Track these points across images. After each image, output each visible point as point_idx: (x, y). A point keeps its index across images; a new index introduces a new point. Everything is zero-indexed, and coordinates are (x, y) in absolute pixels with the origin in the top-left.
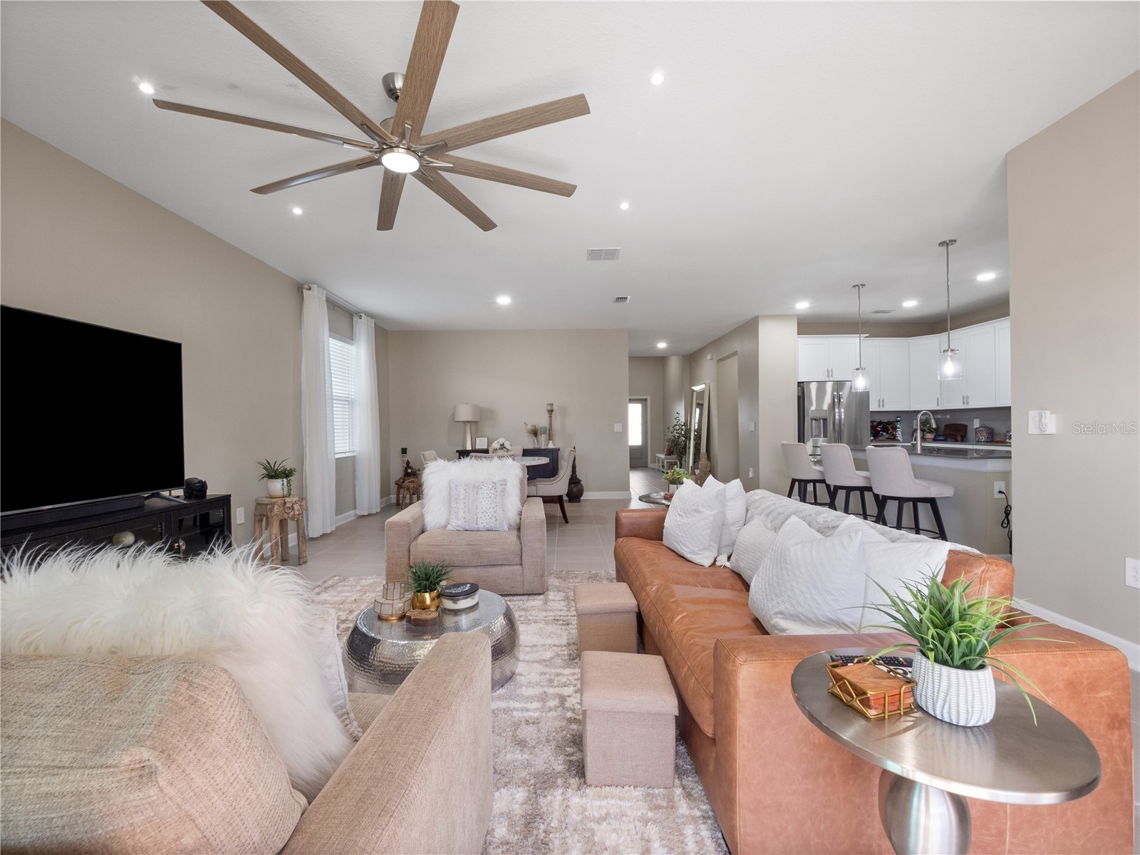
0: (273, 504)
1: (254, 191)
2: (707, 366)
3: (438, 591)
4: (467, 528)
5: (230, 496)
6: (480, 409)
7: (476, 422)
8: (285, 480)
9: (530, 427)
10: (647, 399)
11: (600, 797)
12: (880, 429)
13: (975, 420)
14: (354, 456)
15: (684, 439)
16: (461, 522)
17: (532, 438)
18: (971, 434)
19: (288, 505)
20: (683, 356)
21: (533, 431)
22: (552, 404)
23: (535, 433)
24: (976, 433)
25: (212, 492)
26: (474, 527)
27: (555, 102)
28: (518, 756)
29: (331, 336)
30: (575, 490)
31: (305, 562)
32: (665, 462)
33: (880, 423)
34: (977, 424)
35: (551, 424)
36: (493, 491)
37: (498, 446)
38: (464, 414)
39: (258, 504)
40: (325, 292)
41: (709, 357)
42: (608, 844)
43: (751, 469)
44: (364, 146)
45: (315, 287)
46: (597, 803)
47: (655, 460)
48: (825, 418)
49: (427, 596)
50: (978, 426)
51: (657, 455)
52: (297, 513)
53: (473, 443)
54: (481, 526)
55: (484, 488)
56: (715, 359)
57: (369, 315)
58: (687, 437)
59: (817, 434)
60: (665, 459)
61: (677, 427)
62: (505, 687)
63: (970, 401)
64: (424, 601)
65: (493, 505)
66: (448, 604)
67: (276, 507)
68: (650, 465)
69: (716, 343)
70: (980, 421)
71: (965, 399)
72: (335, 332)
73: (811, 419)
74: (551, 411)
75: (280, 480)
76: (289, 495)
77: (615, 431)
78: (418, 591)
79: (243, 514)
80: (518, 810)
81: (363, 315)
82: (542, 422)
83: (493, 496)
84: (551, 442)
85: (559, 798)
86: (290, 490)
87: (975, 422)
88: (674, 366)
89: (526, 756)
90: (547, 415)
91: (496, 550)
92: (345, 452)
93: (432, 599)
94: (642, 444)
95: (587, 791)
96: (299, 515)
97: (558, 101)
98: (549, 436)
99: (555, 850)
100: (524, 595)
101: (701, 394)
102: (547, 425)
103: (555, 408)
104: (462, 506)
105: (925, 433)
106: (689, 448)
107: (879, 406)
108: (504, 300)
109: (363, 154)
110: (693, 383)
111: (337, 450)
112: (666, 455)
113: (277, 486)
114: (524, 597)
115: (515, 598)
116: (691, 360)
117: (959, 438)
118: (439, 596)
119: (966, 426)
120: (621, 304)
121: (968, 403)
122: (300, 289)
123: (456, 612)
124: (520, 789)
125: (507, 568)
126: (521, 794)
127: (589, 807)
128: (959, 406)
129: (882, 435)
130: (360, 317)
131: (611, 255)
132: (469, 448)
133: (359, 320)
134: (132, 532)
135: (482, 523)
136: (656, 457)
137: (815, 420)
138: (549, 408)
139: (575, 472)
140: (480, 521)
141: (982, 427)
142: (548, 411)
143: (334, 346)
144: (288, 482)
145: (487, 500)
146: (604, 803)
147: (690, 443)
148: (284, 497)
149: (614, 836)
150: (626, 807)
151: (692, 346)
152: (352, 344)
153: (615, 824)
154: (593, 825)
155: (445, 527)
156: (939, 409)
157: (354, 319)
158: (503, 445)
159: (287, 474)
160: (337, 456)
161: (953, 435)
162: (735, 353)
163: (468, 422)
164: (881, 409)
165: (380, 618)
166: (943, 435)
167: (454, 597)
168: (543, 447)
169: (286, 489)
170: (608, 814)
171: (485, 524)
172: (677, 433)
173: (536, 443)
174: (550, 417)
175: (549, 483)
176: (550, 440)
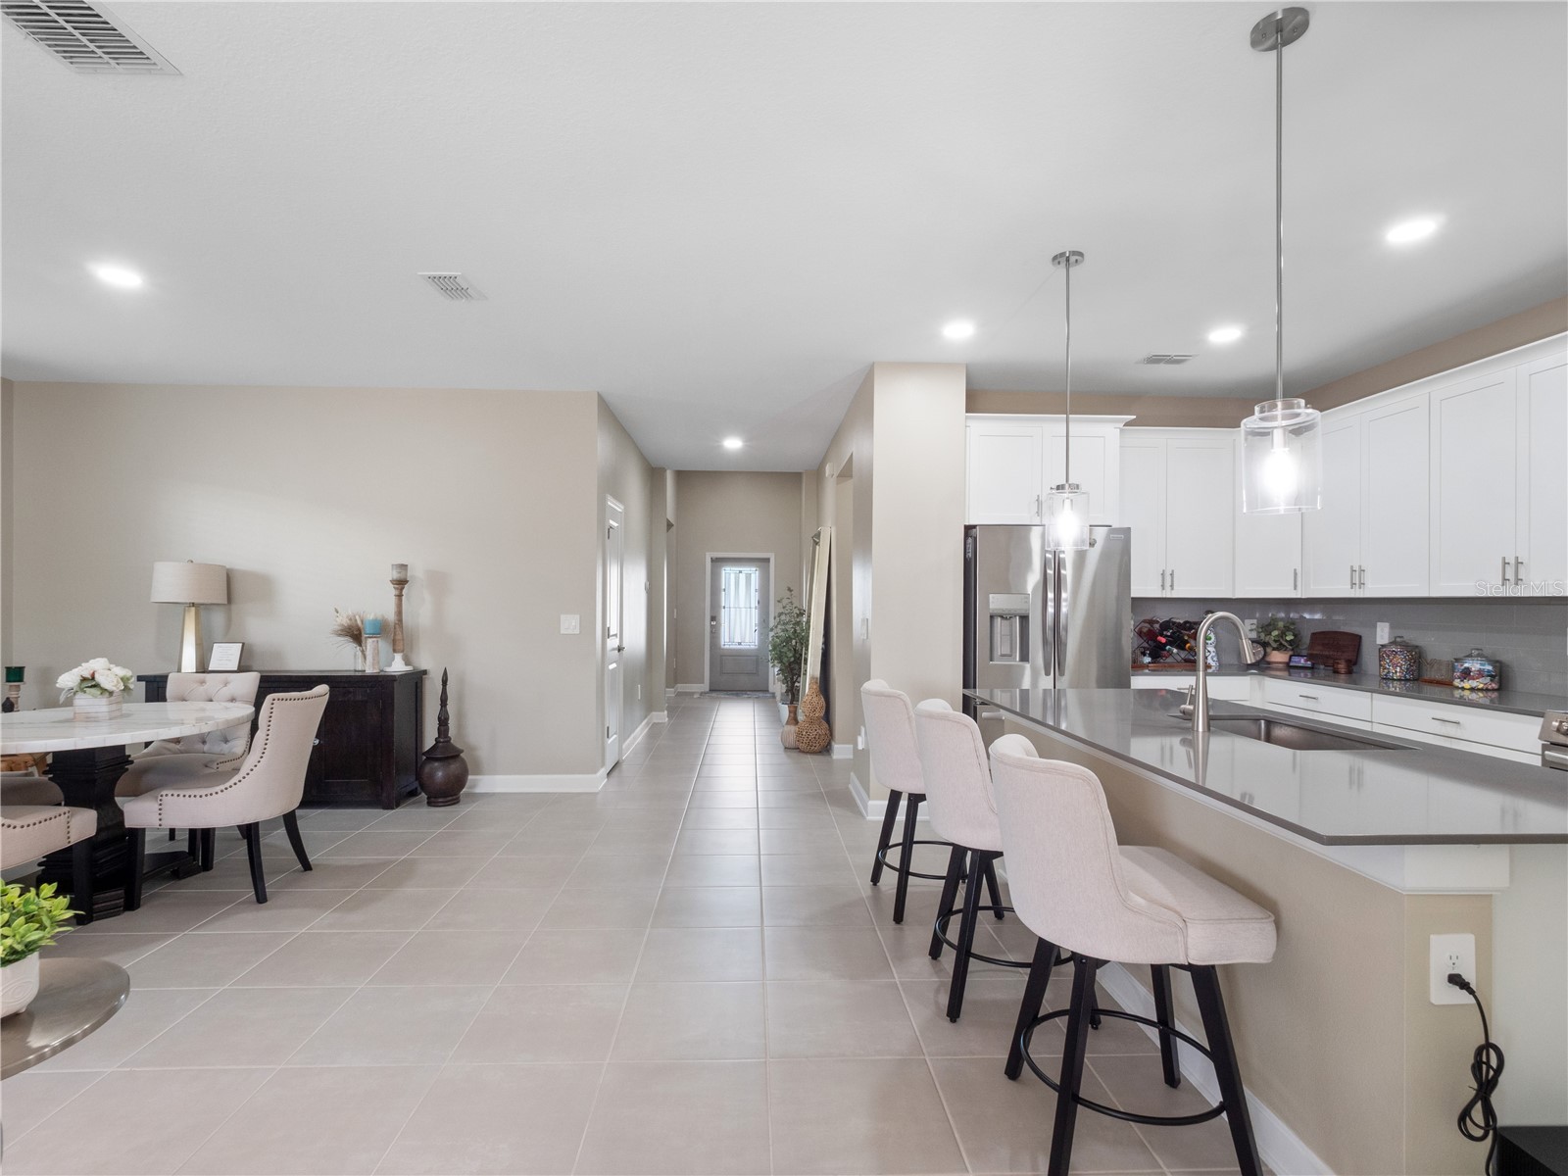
2: (828, 491)
6: (226, 575)
7: (223, 604)
10: (767, 560)
12: (1163, 640)
13: (1380, 625)
17: (349, 647)
18: (1369, 658)
21: (348, 628)
22: (404, 567)
23: (355, 634)
24: (1381, 658)
33: (1166, 625)
34: (1383, 634)
35: (399, 613)
38: (174, 584)
41: (828, 471)
48: (1023, 612)
50: (1385, 641)
56: (835, 473)
59: (1006, 651)
61: (783, 617)
63: (1368, 578)
68: (771, 687)
69: (837, 439)
70: (1391, 628)
71: (1357, 575)
73: (992, 617)
74: (401, 583)
77: (562, 632)
82: (379, 605)
84: (398, 657)
87: (1378, 630)
90: (392, 591)
94: (759, 646)
98: (394, 641)
102: (389, 615)
103: (417, 572)
105: (1269, 650)
107: (1163, 586)
108: (119, 276)
116: (818, 479)
117: (1342, 667)
119: (1360, 638)
121: (1362, 584)
128: (1342, 590)
129: (1170, 653)
132: (190, 666)
137: (1002, 617)
138: (396, 575)
139: (448, 733)
141: (1394, 643)
142: (393, 582)
156: (1299, 596)
161: (1328, 657)
162: (851, 460)
163: (191, 604)
164: (1168, 594)
166: (1310, 657)
172: (783, 631)
173: (360, 659)
174: (400, 596)
175: (203, 792)
176: (395, 651)
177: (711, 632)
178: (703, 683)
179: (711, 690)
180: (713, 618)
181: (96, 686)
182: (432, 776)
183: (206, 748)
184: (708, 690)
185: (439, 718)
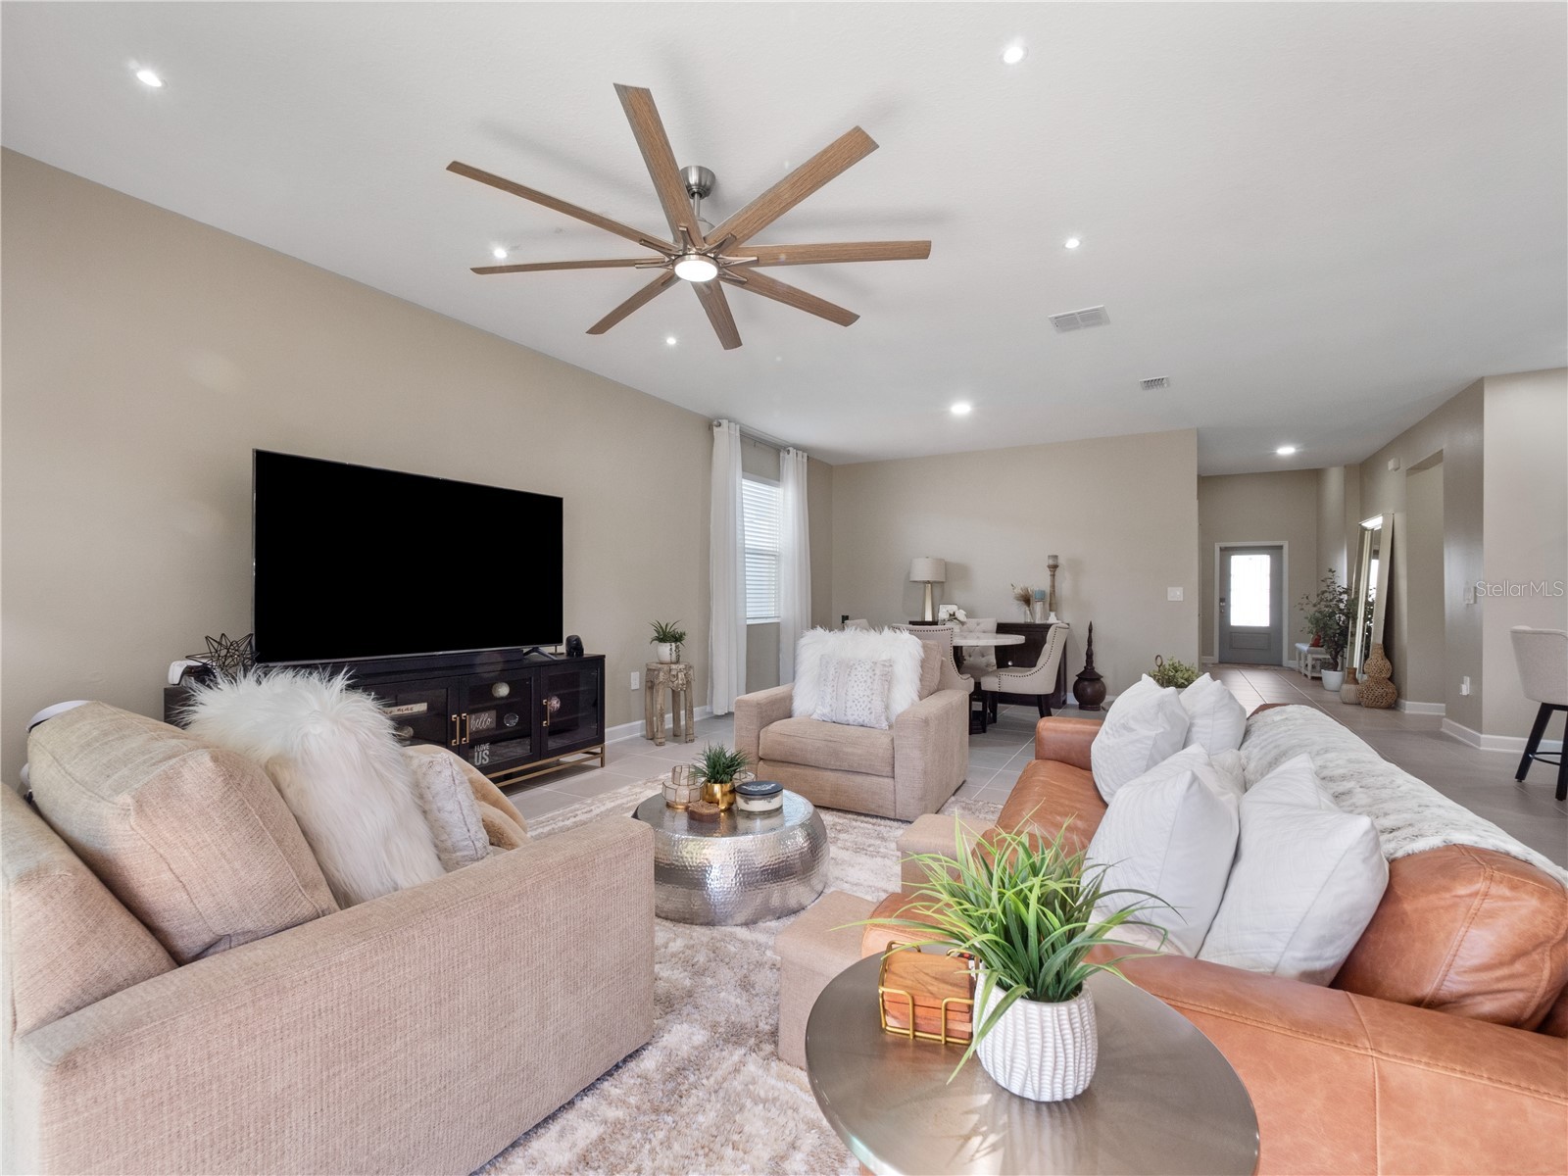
0: (659, 670)
1: (592, 331)
2: (1391, 482)
3: (733, 785)
4: (834, 719)
5: (604, 656)
6: (946, 564)
7: (943, 582)
8: (673, 644)
9: (1018, 591)
10: (1280, 547)
11: (779, 1077)
14: (778, 623)
15: (1343, 618)
16: (826, 711)
17: (1023, 607)
19: (674, 673)
20: (1345, 467)
21: (1022, 596)
22: (1056, 557)
23: (1027, 600)
25: (588, 651)
26: (842, 718)
27: (828, 148)
28: (732, 999)
29: (743, 477)
30: (1089, 690)
31: (692, 741)
32: (1310, 657)
35: (1053, 586)
36: (870, 674)
37: (946, 616)
38: (923, 571)
39: (648, 670)
40: (738, 427)
41: (1391, 465)
42: (746, 1129)
43: (1467, 680)
44: (654, 263)
45: (725, 423)
46: (773, 1082)
47: (1294, 653)
49: (717, 788)
51: (1298, 645)
52: (680, 682)
53: (934, 613)
54: (851, 719)
55: (859, 669)
56: (1403, 468)
57: (797, 448)
58: (1351, 615)
60: (1309, 652)
61: (1327, 595)
62: (781, 920)
64: (713, 795)
65: (869, 692)
66: (741, 803)
67: (661, 674)
68: (1286, 662)
69: (1404, 438)
72: (751, 471)
74: (1054, 568)
75: (668, 644)
76: (677, 662)
78: (709, 781)
79: (638, 680)
80: (685, 1050)
81: (791, 449)
82: (1040, 582)
83: (869, 681)
84: (1053, 614)
85: (736, 1058)
86: (678, 656)
88: (1334, 483)
89: (738, 1001)
90: (1048, 573)
91: (860, 752)
92: (766, 618)
93: (724, 794)
94: (1271, 624)
95: (773, 1064)
96: (683, 684)
97: (832, 146)
98: (1050, 604)
99: (685, 1107)
100: (894, 820)
101: (1376, 535)
102: (1047, 588)
103: (1061, 561)
104: (830, 690)
106: (1353, 635)
108: (961, 409)
109: (656, 273)
110: (1365, 516)
111: (749, 615)
112: (1313, 645)
113: (666, 650)
114: (895, 824)
115: (883, 822)
116: (1363, 473)
118: (733, 791)
120: (1154, 392)
122: (710, 425)
123: (750, 815)
124: (702, 1032)
125: (875, 779)
126: (700, 1037)
127: (760, 1082)
130: (788, 452)
131: (1093, 318)
132: (929, 618)
133: (787, 456)
134: (506, 682)
135: (852, 715)
136: (1296, 648)
138: (1051, 562)
139: (1092, 662)
140: (849, 712)
142: (1049, 567)
143: (750, 491)
144: (677, 647)
145: (860, 685)
146: (780, 1085)
147: (1355, 626)
148: (672, 663)
149: (760, 1124)
150: (803, 1100)
151: (1361, 448)
152: (777, 486)
153: (774, 1112)
154: (749, 1103)
155: (811, 715)
157: (781, 455)
158: (954, 615)
159: (677, 638)
160: (749, 622)
162: (1438, 457)
163: (929, 582)
165: (668, 805)
167: (748, 796)
168: (1038, 622)
169: (674, 655)
170: (775, 1100)
171: (856, 717)
172: (1327, 607)
173: (1029, 616)
174: (1053, 576)
175: (1020, 675)
176: (1051, 610)
177: (1221, 612)
178: (1213, 655)
179: (1220, 662)
180: (1222, 600)
181: (956, 619)
182: (1084, 689)
183: (972, 659)
184: (1217, 661)
185: (1087, 654)
